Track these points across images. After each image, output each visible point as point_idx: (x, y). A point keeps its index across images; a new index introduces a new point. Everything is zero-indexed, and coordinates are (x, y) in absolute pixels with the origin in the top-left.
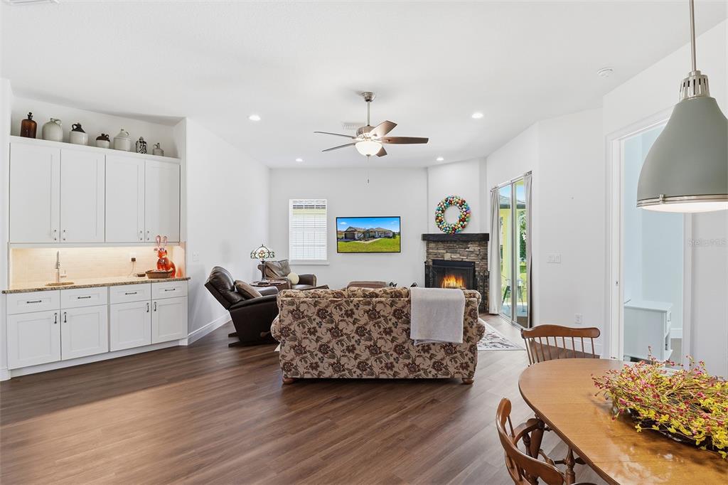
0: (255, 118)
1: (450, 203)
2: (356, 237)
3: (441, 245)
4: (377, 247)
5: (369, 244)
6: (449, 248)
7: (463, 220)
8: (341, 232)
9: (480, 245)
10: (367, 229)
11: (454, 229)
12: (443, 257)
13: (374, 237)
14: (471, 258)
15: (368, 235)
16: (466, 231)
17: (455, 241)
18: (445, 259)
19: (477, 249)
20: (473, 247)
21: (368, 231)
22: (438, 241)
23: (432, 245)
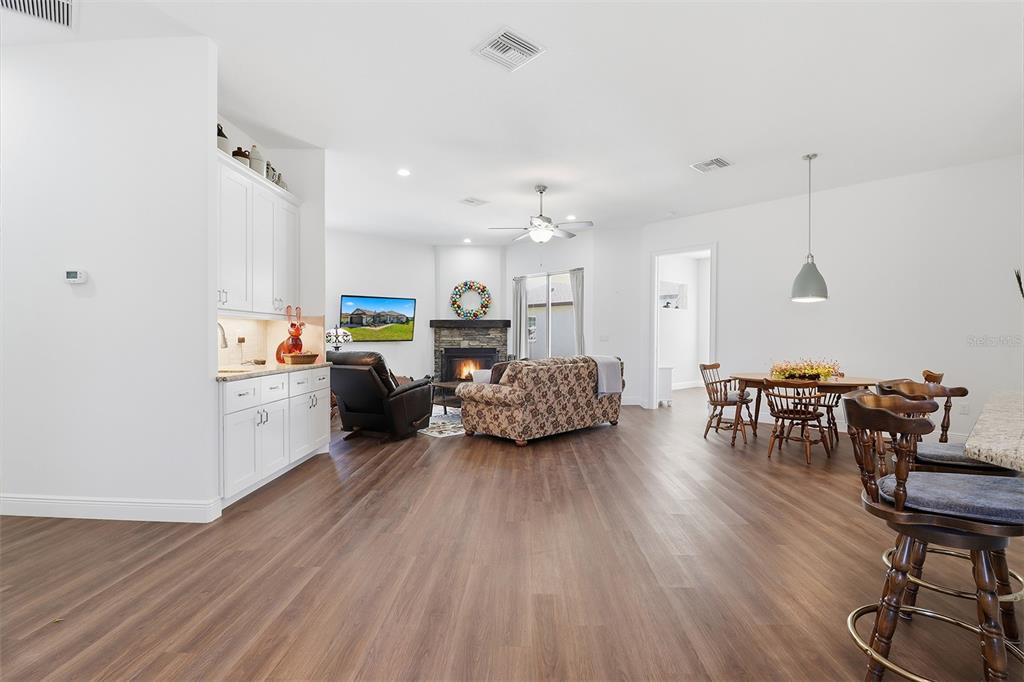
0: (404, 172)
1: (470, 288)
2: (364, 322)
3: (456, 332)
4: (387, 335)
5: (380, 331)
6: (467, 335)
7: (484, 306)
8: (347, 315)
9: (501, 332)
10: (378, 312)
11: (475, 315)
12: (459, 344)
13: (385, 322)
14: (493, 345)
15: (378, 319)
16: (487, 318)
17: (475, 328)
18: (462, 347)
19: (498, 335)
20: (493, 334)
21: (379, 315)
22: (453, 328)
23: (445, 332)
